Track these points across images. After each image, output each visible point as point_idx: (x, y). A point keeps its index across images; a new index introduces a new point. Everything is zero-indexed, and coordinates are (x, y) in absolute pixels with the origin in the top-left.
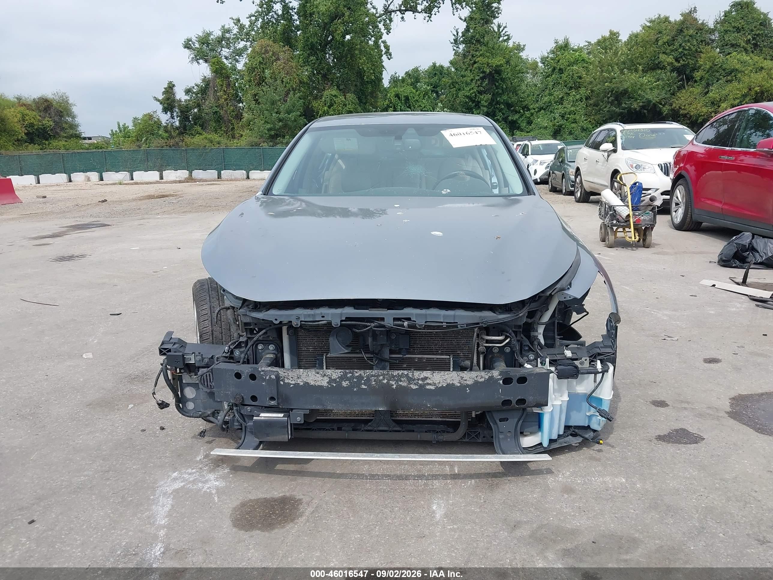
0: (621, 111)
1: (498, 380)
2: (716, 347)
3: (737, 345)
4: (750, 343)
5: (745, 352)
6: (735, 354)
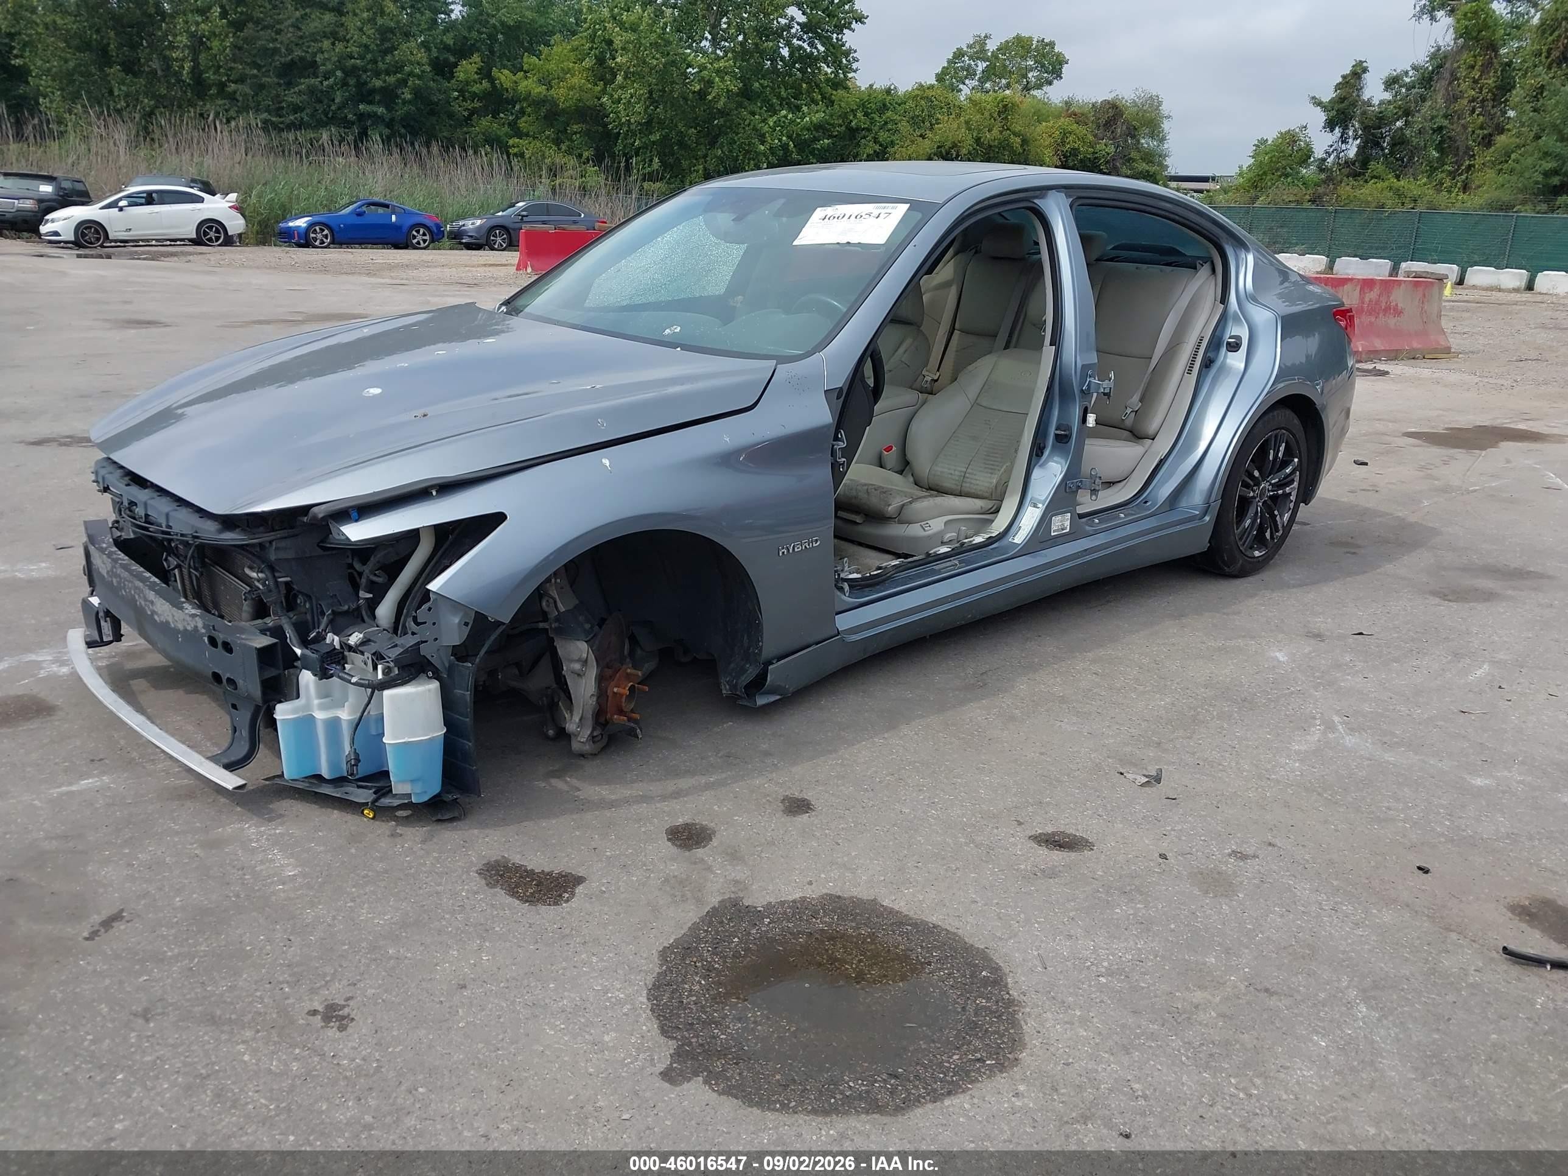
1: (203, 635)
2: (1181, 830)
3: (1250, 851)
4: (1308, 861)
5: (1203, 865)
6: (1163, 856)
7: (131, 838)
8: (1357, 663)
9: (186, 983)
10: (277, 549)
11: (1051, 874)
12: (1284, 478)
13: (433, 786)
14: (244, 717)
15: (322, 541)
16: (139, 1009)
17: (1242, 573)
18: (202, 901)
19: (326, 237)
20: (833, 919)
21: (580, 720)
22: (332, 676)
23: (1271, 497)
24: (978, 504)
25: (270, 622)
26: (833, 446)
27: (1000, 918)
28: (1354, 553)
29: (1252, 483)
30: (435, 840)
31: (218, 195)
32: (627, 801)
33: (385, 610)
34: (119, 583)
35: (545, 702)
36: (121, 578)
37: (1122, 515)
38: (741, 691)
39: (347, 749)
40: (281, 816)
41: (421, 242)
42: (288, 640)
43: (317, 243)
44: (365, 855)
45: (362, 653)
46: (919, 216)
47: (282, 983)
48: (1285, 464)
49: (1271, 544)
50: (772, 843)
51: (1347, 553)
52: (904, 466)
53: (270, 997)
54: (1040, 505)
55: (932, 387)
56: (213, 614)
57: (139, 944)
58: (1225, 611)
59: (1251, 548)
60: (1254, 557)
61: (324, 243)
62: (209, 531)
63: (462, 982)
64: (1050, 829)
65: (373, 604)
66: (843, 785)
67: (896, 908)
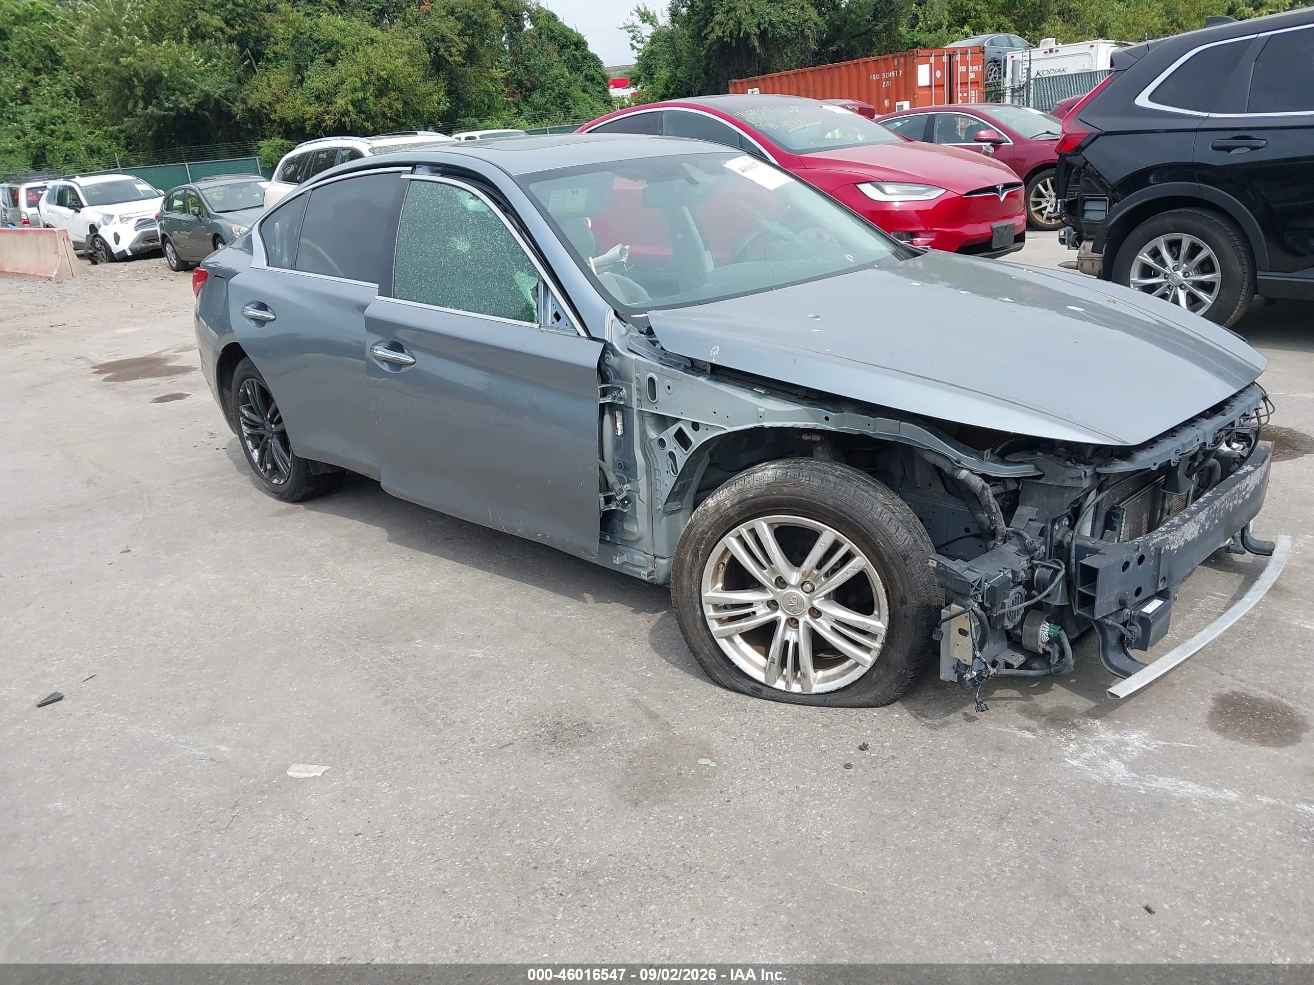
0: (163, 113)
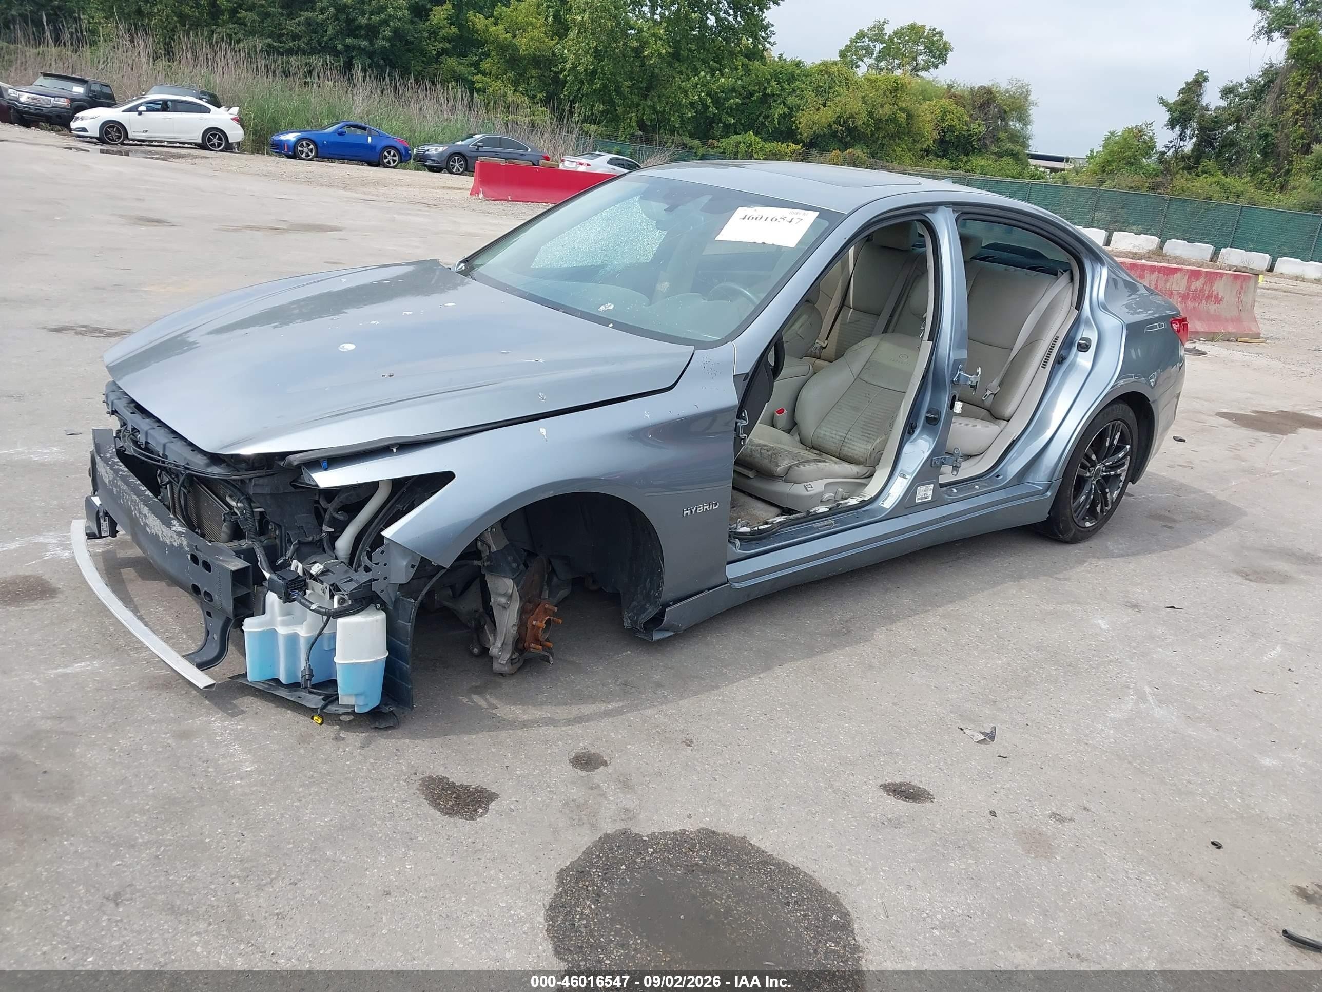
1: (186, 552)
2: (1009, 789)
3: (1067, 814)
4: (1117, 828)
5: (1026, 824)
6: (993, 814)
7: (115, 724)
8: (1168, 636)
9: (152, 871)
10: (255, 485)
11: (896, 823)
12: (1116, 462)
13: (374, 700)
14: (217, 624)
15: (294, 481)
16: (112, 893)
17: (1074, 541)
18: (171, 790)
19: (311, 151)
20: (707, 853)
21: (502, 645)
22: (294, 600)
23: (1104, 477)
24: (854, 469)
25: (245, 544)
26: (737, 423)
27: (851, 864)
28: (1170, 527)
29: (1089, 465)
30: (372, 746)
31: (223, 108)
32: (537, 723)
33: (344, 543)
34: (119, 493)
35: (473, 625)
36: (120, 489)
37: (977, 487)
38: (641, 627)
39: (303, 665)
40: (243, 712)
41: (391, 162)
42: (259, 563)
43: (303, 156)
44: (312, 756)
45: (322, 583)
46: (826, 224)
47: (233, 877)
48: (1119, 449)
49: (1100, 518)
50: (659, 774)
51: (1165, 526)
52: (793, 426)
53: (222, 891)
54: (908, 477)
55: (820, 353)
56: (197, 533)
57: (115, 828)
58: (1057, 576)
59: (1084, 519)
60: (1085, 527)
61: (309, 156)
62: (198, 463)
63: (387, 889)
64: (898, 780)
65: (334, 537)
66: (723, 722)
67: (763, 847)
